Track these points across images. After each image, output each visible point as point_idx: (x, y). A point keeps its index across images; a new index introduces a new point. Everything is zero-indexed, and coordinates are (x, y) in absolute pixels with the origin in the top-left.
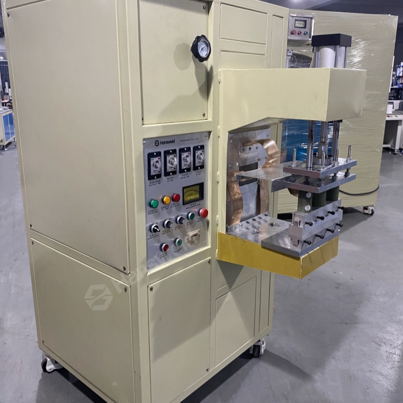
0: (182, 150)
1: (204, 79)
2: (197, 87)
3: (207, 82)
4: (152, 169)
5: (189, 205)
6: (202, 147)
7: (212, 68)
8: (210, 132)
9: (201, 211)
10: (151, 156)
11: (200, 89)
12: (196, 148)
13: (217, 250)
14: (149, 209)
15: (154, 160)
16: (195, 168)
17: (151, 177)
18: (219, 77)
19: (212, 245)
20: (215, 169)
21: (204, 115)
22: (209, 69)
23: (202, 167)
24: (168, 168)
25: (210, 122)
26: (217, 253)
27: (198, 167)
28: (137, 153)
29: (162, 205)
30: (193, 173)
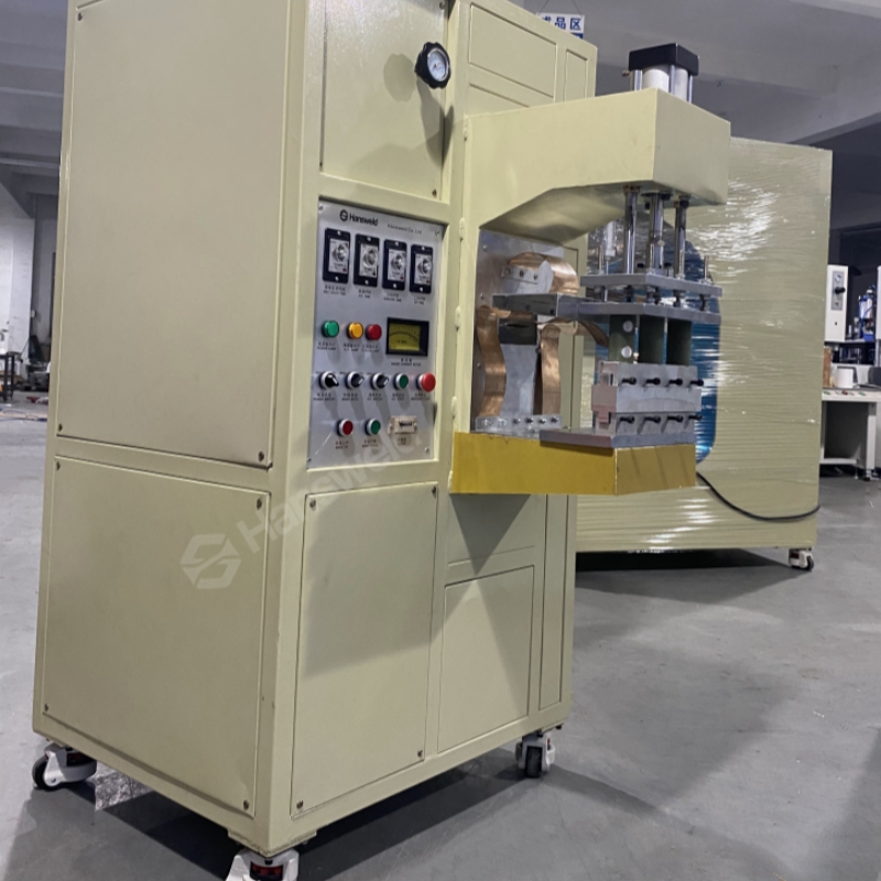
0: (389, 245)
1: (436, 129)
2: (422, 139)
3: (442, 135)
4: (332, 261)
5: (397, 359)
6: (429, 251)
7: (451, 109)
8: (444, 226)
9: (421, 378)
10: (330, 234)
11: (430, 143)
12: (416, 249)
13: (451, 472)
14: (321, 339)
15: (335, 244)
16: (415, 288)
17: (328, 276)
18: (464, 129)
19: (441, 457)
20: (452, 302)
21: (435, 193)
22: (446, 112)
23: (428, 289)
24: (361, 269)
25: (445, 205)
26: (450, 477)
27: (420, 286)
28: (308, 220)
29: (346, 340)
30: (409, 297)
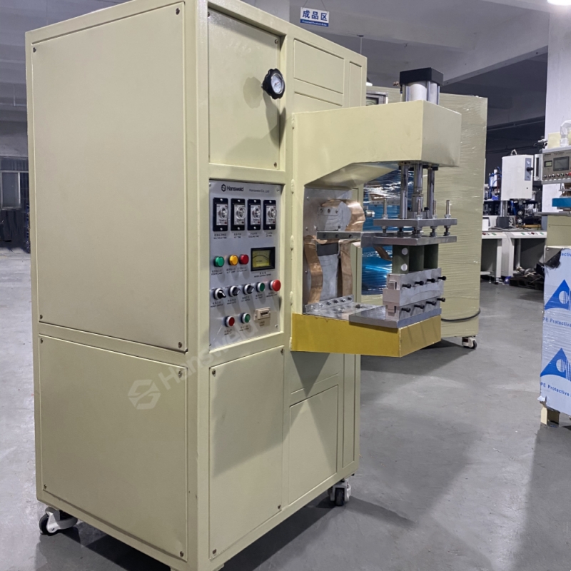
0: (251, 202)
1: (275, 123)
2: (267, 131)
3: (279, 125)
4: (218, 218)
5: (257, 273)
6: (274, 203)
7: (284, 110)
8: (282, 185)
9: (272, 283)
10: (216, 201)
11: (272, 133)
12: (266, 202)
13: (291, 338)
14: (214, 268)
15: (220, 207)
16: (266, 227)
17: (216, 228)
18: (293, 122)
19: (285, 330)
20: (288, 232)
21: (275, 165)
22: (281, 111)
23: (274, 227)
24: (235, 220)
25: (282, 173)
26: (291, 341)
27: (269, 226)
28: (202, 194)
29: (228, 267)
30: (263, 232)
